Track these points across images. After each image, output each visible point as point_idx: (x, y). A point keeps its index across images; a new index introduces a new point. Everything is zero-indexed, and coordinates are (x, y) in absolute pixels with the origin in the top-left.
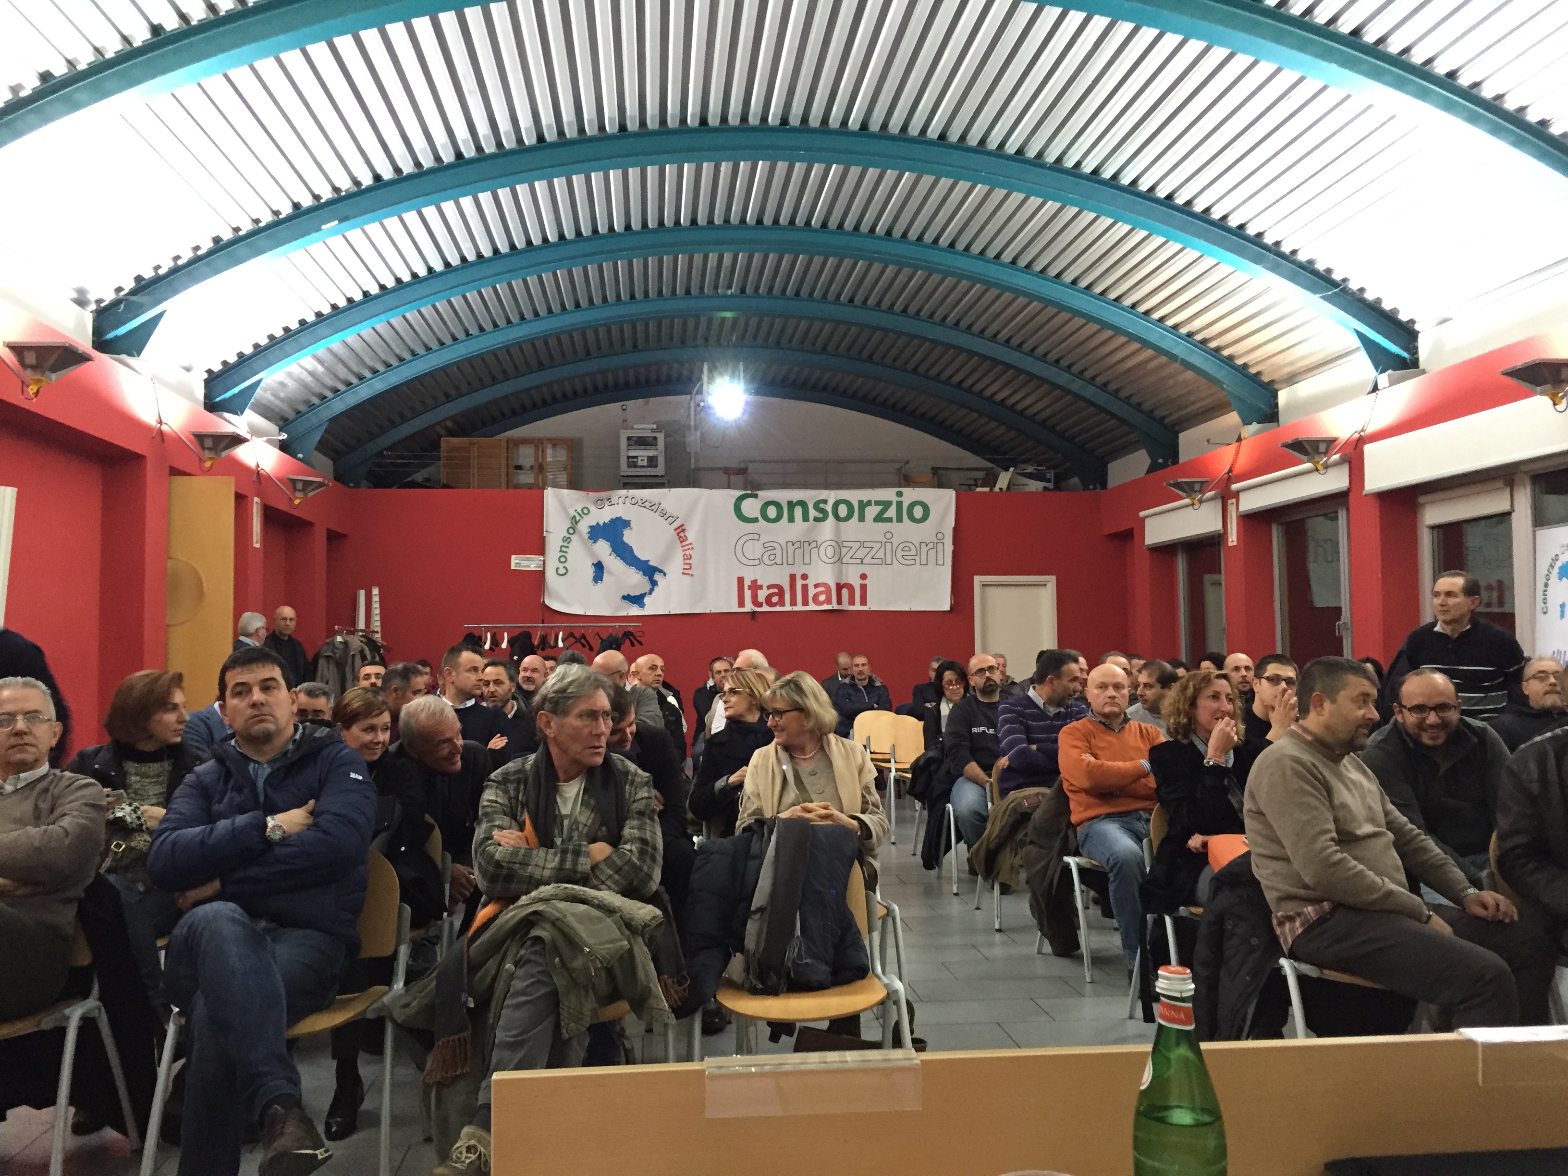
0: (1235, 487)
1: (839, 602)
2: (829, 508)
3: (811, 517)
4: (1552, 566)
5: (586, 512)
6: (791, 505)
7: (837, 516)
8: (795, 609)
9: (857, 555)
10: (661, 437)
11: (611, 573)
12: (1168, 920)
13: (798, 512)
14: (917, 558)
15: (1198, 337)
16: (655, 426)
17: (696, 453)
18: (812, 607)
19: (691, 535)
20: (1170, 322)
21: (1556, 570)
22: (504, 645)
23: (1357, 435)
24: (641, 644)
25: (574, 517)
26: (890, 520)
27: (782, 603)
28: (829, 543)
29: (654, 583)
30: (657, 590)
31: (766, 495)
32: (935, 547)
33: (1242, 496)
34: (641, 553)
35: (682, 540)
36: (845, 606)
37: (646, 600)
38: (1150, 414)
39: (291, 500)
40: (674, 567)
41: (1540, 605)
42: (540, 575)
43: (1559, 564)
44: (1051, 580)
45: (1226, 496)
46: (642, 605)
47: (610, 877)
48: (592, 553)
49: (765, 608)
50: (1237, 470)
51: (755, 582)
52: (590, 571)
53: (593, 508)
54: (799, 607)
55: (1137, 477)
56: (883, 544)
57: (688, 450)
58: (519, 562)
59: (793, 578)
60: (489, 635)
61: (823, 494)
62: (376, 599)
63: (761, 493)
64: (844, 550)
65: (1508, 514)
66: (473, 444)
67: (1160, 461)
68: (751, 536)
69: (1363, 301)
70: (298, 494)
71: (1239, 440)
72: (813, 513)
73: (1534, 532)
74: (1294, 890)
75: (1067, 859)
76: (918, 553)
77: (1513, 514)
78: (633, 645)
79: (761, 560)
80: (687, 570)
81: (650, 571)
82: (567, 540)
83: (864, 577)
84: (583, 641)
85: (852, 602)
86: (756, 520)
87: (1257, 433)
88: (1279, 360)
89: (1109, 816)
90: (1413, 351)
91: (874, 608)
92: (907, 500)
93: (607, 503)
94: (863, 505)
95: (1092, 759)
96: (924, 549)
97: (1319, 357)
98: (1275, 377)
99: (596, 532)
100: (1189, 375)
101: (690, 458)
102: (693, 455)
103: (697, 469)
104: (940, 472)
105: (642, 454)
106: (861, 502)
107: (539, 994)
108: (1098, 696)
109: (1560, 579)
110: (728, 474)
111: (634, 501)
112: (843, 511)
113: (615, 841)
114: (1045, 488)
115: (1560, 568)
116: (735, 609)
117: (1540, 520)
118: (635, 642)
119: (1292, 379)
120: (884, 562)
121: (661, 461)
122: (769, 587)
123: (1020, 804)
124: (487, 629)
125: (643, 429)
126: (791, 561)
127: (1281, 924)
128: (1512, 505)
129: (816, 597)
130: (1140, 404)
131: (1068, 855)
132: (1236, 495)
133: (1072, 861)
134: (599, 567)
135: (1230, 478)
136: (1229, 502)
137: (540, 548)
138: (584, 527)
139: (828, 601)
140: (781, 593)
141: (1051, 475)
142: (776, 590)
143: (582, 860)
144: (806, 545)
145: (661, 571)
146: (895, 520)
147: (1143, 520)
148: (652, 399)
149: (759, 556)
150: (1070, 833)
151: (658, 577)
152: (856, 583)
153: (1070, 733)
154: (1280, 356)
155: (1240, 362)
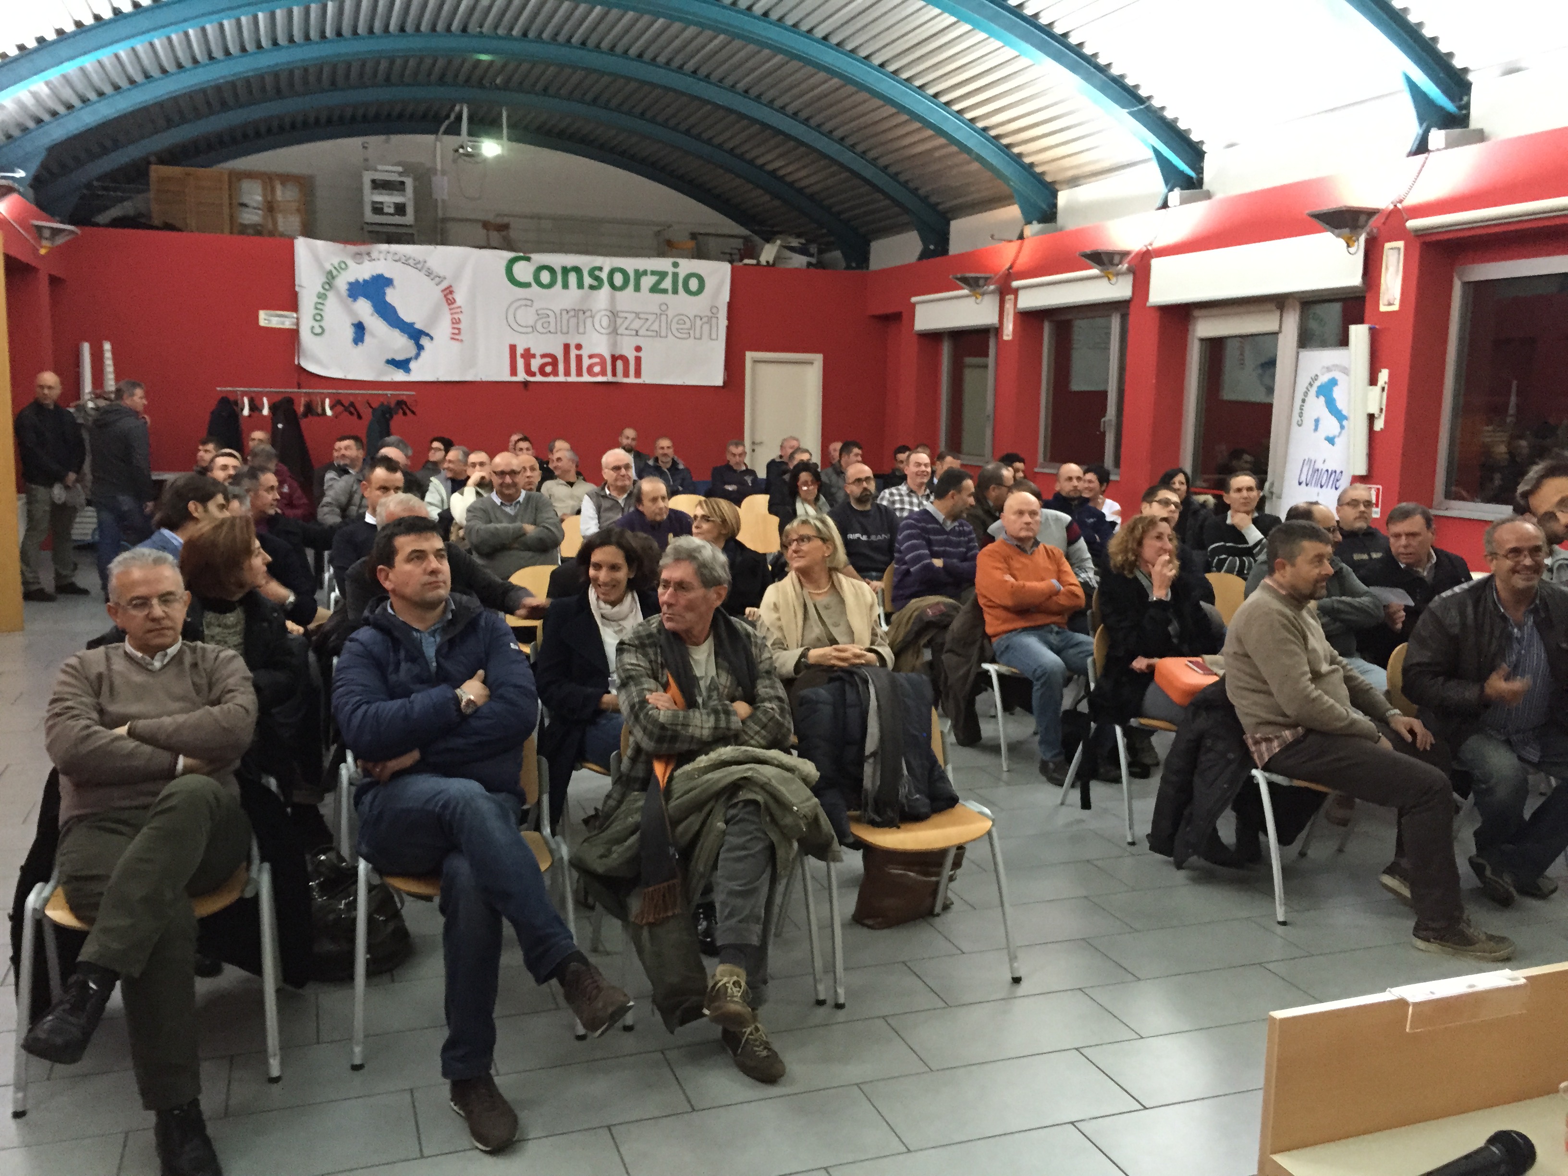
0: (1015, 284)
1: (614, 374)
2: (604, 275)
3: (586, 284)
4: (1311, 385)
5: (343, 267)
6: (566, 271)
7: (612, 285)
8: (570, 379)
9: (632, 326)
10: (409, 182)
11: (373, 335)
12: (1118, 730)
13: (573, 278)
14: (692, 332)
15: (993, 133)
16: (400, 169)
17: (443, 201)
18: (586, 378)
19: (460, 297)
20: (969, 115)
21: (1313, 390)
22: (266, 412)
23: (1145, 249)
24: (413, 413)
25: (330, 272)
26: (665, 291)
27: (555, 373)
28: (603, 313)
29: (420, 348)
30: (423, 354)
31: (540, 258)
32: (709, 321)
33: (1022, 295)
34: (406, 315)
35: (450, 302)
36: (620, 378)
37: (413, 365)
38: (924, 199)
39: (35, 251)
40: (442, 330)
41: (1296, 417)
42: (292, 336)
43: (1317, 384)
44: (818, 359)
45: (1005, 291)
46: (408, 370)
47: (757, 733)
48: (351, 312)
49: (539, 378)
50: (1017, 267)
51: (527, 350)
52: (350, 333)
53: (351, 263)
54: (573, 378)
55: (907, 262)
56: (658, 316)
57: (435, 196)
58: (267, 319)
59: (567, 347)
60: (246, 401)
61: (598, 261)
62: (108, 355)
63: (534, 256)
64: (619, 321)
65: (1276, 334)
66: (188, 174)
67: (932, 247)
68: (524, 302)
69: (1163, 119)
70: (45, 243)
71: (1021, 237)
72: (588, 280)
73: (1298, 353)
74: (1272, 717)
75: (986, 666)
76: (693, 326)
77: (1281, 336)
78: (405, 414)
79: (534, 328)
80: (456, 335)
81: (416, 335)
82: (322, 296)
83: (638, 349)
84: (352, 409)
85: (626, 374)
86: (527, 285)
87: (1037, 234)
88: (1066, 162)
89: (1025, 629)
90: (1200, 171)
91: (648, 381)
92: (683, 271)
93: (367, 257)
94: (639, 275)
95: (1012, 580)
96: (699, 322)
97: (1106, 164)
98: (1059, 177)
99: (357, 290)
100: (975, 166)
101: (436, 206)
102: (440, 204)
103: (444, 220)
104: (700, 237)
105: (388, 199)
106: (637, 272)
107: (757, 849)
108: (1015, 522)
109: (1317, 397)
110: (488, 230)
111: (397, 258)
112: (618, 279)
113: (751, 699)
114: (809, 264)
115: (1319, 387)
116: (506, 376)
117: (1306, 340)
118: (408, 411)
119: (1074, 182)
120: (658, 334)
121: (410, 210)
122: (543, 356)
123: (924, 612)
124: (244, 394)
125: (388, 172)
126: (565, 330)
127: (1257, 743)
128: (1280, 327)
129: (590, 370)
130: (917, 189)
131: (986, 661)
132: (1015, 291)
133: (992, 668)
134: (360, 330)
135: (1010, 275)
136: (1008, 297)
137: (292, 303)
138: (342, 282)
139: (603, 373)
140: (554, 363)
141: (813, 249)
142: (549, 360)
143: (734, 719)
144: (580, 314)
145: (427, 335)
146: (670, 291)
147: (913, 306)
148: (392, 136)
149: (531, 323)
150: (986, 641)
151: (424, 341)
152: (631, 355)
153: (990, 555)
154: (1068, 159)
155: (1027, 160)
